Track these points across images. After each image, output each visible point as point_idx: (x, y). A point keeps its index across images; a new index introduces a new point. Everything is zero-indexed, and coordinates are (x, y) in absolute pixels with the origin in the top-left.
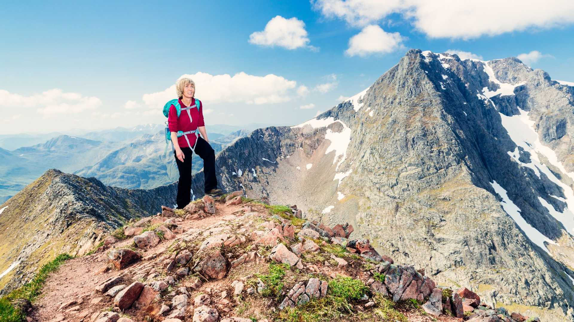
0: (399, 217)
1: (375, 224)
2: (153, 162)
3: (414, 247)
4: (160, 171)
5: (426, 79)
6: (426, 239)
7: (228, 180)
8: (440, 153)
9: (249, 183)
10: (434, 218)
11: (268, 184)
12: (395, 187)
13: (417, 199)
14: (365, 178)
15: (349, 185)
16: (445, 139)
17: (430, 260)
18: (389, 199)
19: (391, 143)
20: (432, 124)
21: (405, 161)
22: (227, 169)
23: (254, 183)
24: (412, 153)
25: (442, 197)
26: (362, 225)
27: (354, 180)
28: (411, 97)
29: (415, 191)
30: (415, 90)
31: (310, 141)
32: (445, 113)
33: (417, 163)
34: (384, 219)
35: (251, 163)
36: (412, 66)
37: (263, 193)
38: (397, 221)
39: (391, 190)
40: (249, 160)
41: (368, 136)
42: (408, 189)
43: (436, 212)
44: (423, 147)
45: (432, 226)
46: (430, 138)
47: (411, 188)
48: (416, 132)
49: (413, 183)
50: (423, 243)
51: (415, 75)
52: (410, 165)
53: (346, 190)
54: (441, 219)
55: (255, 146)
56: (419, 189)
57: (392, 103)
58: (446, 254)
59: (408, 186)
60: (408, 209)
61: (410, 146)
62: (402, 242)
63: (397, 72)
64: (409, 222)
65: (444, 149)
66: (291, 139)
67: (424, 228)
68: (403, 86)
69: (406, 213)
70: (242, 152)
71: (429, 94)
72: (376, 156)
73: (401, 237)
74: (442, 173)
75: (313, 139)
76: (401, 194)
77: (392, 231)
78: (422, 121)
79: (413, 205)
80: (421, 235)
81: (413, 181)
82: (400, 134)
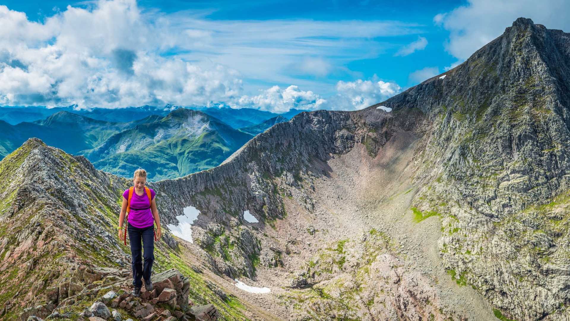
0: (496, 243)
1: (464, 253)
2: (160, 151)
3: (514, 283)
4: (169, 164)
5: (538, 58)
6: (530, 271)
7: (259, 181)
8: (551, 157)
9: (288, 186)
10: (542, 242)
11: (314, 190)
12: (493, 202)
13: (521, 218)
14: (452, 189)
15: (429, 197)
16: (558, 139)
17: (535, 300)
18: (484, 218)
19: (489, 141)
20: (544, 118)
21: (507, 166)
22: (258, 165)
23: (294, 188)
24: (516, 156)
25: (553, 215)
26: (446, 254)
27: (437, 190)
28: (519, 80)
29: (519, 207)
30: (524, 71)
31: (375, 134)
32: (560, 105)
33: (522, 169)
34: (476, 246)
35: (291, 159)
36: (521, 40)
37: (306, 203)
38: (494, 248)
39: (487, 205)
40: (289, 155)
41: (458, 131)
42: (509, 204)
43: (544, 234)
44: (531, 147)
45: (539, 254)
46: (541, 136)
47: (513, 203)
48: (524, 127)
49: (516, 196)
50: (526, 278)
51: (524, 53)
52: (514, 172)
53: (424, 204)
54: (550, 244)
55: (299, 136)
56: (524, 204)
57: (492, 87)
58: (555, 291)
59: (510, 200)
60: (508, 232)
61: (514, 147)
62: (499, 277)
63: (499, 47)
64: (509, 249)
65: (557, 151)
66: (348, 129)
67: (528, 258)
68: (508, 65)
69: (505, 238)
70: (279, 142)
71: (541, 78)
72: (468, 158)
73: (497, 269)
74: (553, 183)
75: (380, 132)
76: (500, 210)
77: (486, 262)
78: (531, 114)
79: (515, 226)
80: (524, 266)
81: (516, 193)
82: (502, 129)
